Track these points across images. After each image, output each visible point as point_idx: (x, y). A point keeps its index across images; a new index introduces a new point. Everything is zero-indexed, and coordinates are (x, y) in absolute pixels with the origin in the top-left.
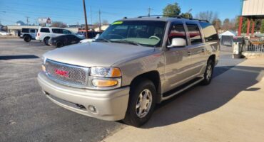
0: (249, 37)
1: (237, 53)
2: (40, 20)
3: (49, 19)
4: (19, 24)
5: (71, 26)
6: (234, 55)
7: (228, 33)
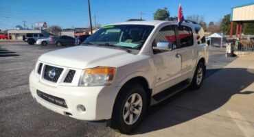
0: (238, 39)
1: (230, 52)
2: (36, 24)
3: (45, 23)
4: (18, 29)
5: (68, 30)
6: (228, 54)
7: (216, 35)
